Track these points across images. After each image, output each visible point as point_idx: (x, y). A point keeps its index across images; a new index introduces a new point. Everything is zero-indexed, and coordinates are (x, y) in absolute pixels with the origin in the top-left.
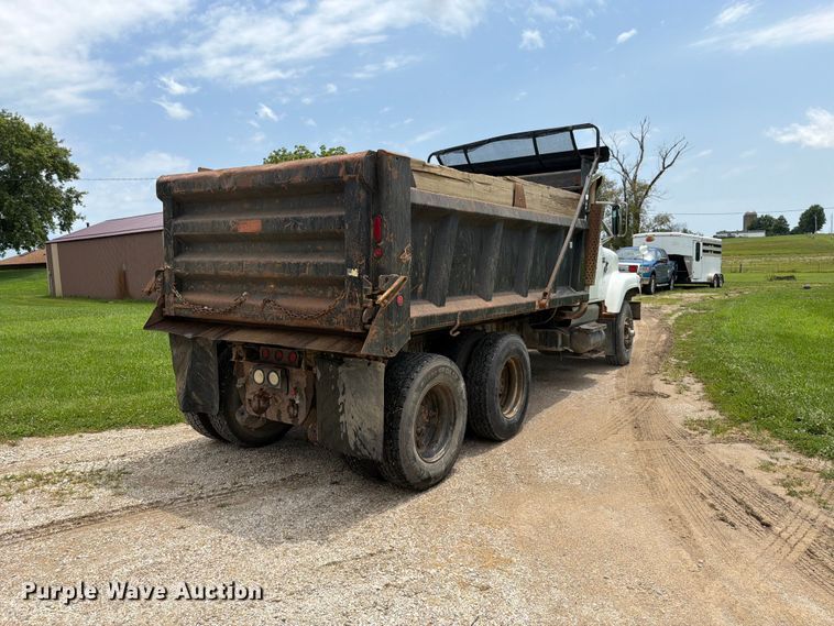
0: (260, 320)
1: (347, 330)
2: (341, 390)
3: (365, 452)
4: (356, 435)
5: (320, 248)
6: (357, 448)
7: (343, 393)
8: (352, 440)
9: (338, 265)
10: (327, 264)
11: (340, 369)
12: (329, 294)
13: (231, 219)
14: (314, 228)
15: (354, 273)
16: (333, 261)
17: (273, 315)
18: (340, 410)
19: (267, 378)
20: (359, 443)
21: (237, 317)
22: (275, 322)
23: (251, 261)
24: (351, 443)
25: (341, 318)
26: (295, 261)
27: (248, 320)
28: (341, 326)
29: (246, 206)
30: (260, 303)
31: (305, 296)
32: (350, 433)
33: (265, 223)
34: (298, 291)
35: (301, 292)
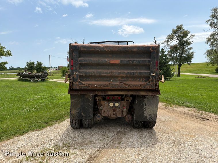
0: (118, 88)
1: (150, 89)
2: (144, 105)
3: (152, 120)
4: (149, 116)
5: (138, 68)
6: (149, 119)
7: (145, 105)
8: (148, 117)
9: (148, 72)
10: (144, 72)
11: (145, 99)
12: (141, 80)
13: (107, 60)
14: (140, 63)
15: (154, 74)
16: (146, 71)
17: (123, 86)
18: (144, 110)
19: (114, 105)
20: (150, 118)
21: (109, 88)
22: (124, 88)
23: (114, 72)
24: (148, 118)
25: (148, 86)
26: (133, 71)
27: (113, 88)
28: (149, 88)
29: (110, 56)
30: (118, 83)
31: (132, 81)
32: (147, 116)
33: (121, 61)
34: (130, 80)
35: (131, 80)
